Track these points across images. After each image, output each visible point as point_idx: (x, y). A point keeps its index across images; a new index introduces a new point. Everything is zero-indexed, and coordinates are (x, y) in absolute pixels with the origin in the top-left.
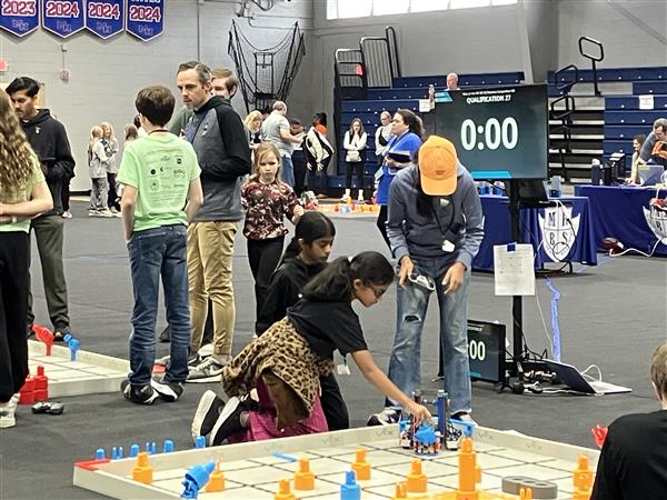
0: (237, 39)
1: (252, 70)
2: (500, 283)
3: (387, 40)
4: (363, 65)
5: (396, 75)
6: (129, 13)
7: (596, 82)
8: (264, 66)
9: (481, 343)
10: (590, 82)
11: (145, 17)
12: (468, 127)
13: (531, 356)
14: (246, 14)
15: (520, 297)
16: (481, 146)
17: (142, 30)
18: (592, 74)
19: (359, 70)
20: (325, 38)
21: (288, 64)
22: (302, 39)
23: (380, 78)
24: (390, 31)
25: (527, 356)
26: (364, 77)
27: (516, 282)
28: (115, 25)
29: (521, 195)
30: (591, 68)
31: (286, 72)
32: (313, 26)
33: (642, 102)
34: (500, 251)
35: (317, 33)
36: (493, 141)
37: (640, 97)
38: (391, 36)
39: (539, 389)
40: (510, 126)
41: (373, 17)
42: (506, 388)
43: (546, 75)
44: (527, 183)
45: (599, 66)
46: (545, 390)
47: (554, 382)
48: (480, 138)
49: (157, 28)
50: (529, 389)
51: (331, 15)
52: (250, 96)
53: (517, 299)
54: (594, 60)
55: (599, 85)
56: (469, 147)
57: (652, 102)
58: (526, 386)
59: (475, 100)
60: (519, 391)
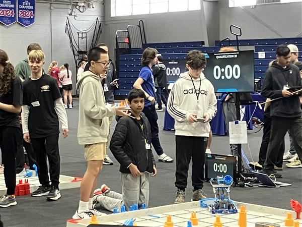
0: (69, 26)
1: (77, 40)
2: (231, 138)
3: (139, 26)
4: (129, 38)
5: (144, 43)
6: (19, 14)
7: (238, 46)
8: (82, 38)
9: (225, 165)
10: (236, 46)
11: (26, 15)
12: (217, 69)
13: (245, 170)
14: (73, 14)
15: (241, 144)
16: (223, 77)
17: (25, 21)
18: (236, 42)
19: (127, 40)
20: (110, 25)
21: (93, 37)
22: (100, 26)
23: (136, 44)
24: (141, 22)
25: (244, 170)
26: (129, 43)
27: (239, 138)
28: (12, 19)
29: (241, 99)
30: (236, 39)
31: (93, 41)
32: (104, 19)
33: (259, 55)
34: (232, 125)
35: (106, 23)
36: (229, 75)
37: (259, 52)
38: (142, 24)
39: (251, 185)
40: (236, 68)
41: (132, 16)
42: (237, 185)
43: (214, 42)
44: (243, 94)
45: (239, 38)
46: (254, 185)
47: (256, 182)
48: (223, 74)
49: (31, 20)
50: (247, 185)
51: (113, 15)
52: (76, 53)
53: (239, 146)
54: (237, 36)
55: (239, 47)
56: (217, 78)
57: (264, 55)
58: (245, 184)
59: (220, 57)
60: (242, 186)
